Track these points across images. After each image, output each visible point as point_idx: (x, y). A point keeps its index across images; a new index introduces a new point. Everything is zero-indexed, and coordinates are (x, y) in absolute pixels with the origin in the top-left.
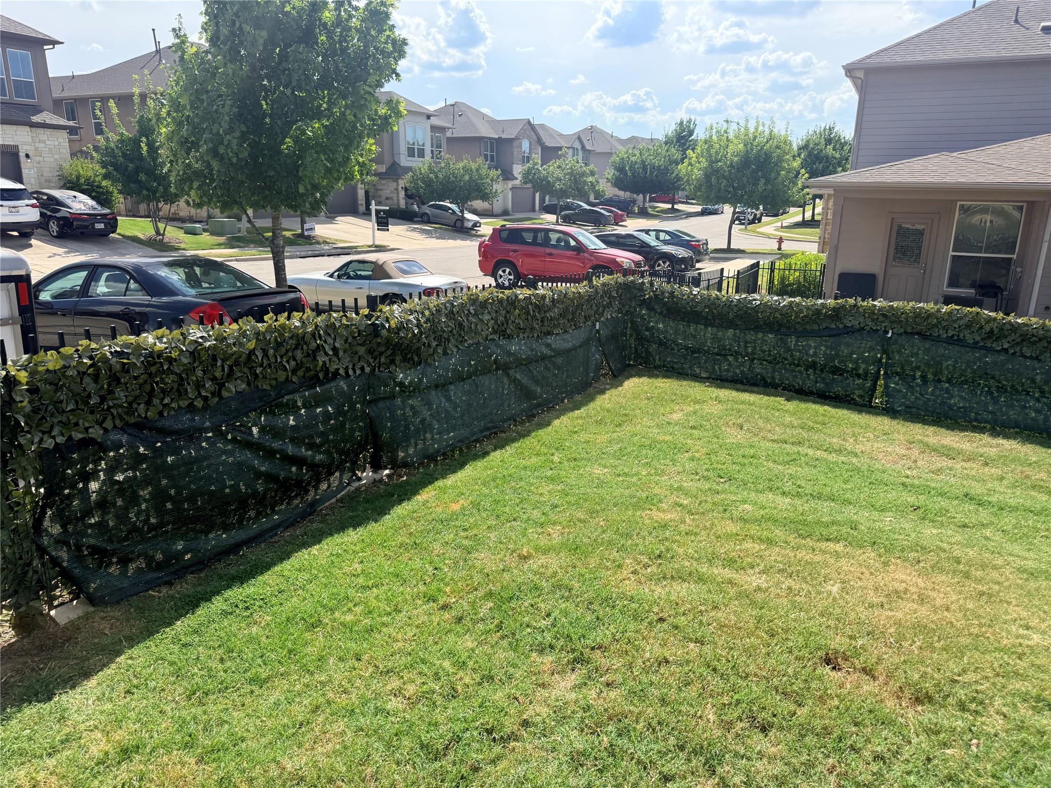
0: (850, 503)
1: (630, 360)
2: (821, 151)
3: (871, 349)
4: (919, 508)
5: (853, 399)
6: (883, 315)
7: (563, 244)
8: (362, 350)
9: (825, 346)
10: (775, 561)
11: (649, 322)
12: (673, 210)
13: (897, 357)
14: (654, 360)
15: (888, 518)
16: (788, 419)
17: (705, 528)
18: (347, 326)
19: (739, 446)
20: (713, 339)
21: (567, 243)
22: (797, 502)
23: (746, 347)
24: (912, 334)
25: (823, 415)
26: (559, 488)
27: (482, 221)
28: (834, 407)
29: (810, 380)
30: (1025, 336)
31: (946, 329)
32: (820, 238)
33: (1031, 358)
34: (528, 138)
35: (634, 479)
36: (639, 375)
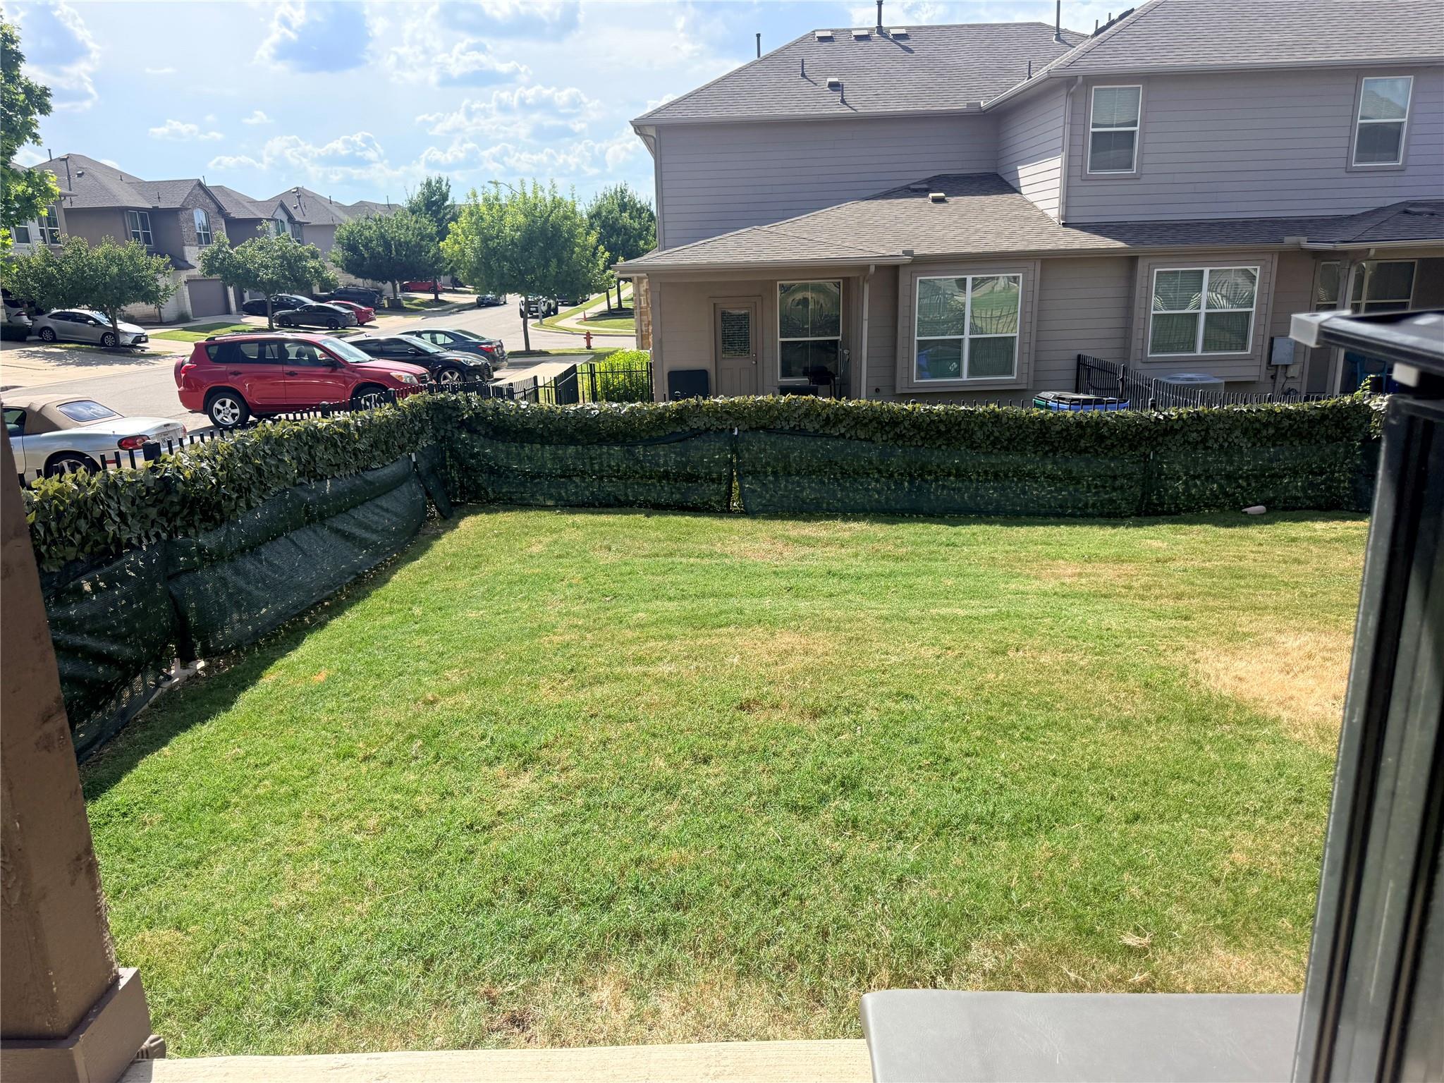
0: (732, 596)
1: (455, 497)
2: (617, 220)
3: (721, 450)
4: (791, 588)
5: (710, 506)
6: (727, 412)
7: (306, 358)
8: (153, 513)
9: (675, 453)
10: (679, 650)
11: (473, 447)
12: (438, 302)
13: (747, 456)
14: (487, 493)
15: (767, 602)
16: (653, 535)
17: (606, 639)
18: (132, 484)
19: (614, 566)
20: (554, 458)
21: (313, 358)
22: (685, 603)
23: (592, 464)
24: (757, 429)
25: (687, 526)
26: (436, 637)
27: (148, 332)
28: (695, 516)
29: (665, 492)
30: (858, 419)
31: (787, 419)
32: (637, 331)
33: (865, 440)
34: (203, 207)
35: (518, 614)
36: (474, 512)
